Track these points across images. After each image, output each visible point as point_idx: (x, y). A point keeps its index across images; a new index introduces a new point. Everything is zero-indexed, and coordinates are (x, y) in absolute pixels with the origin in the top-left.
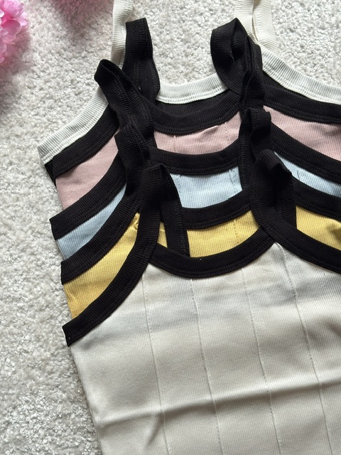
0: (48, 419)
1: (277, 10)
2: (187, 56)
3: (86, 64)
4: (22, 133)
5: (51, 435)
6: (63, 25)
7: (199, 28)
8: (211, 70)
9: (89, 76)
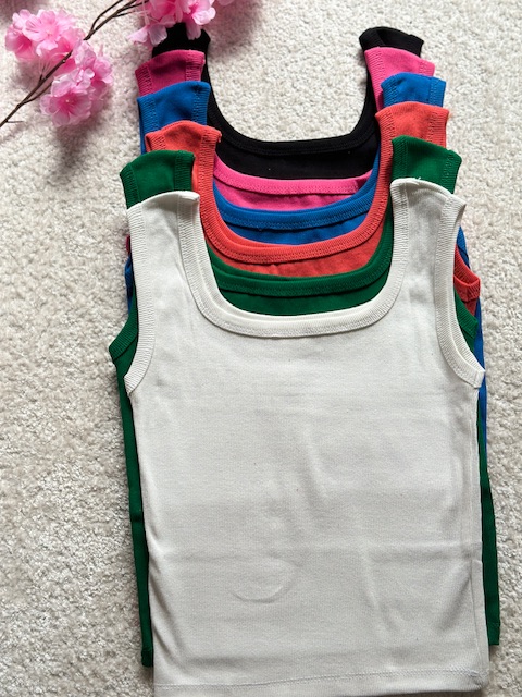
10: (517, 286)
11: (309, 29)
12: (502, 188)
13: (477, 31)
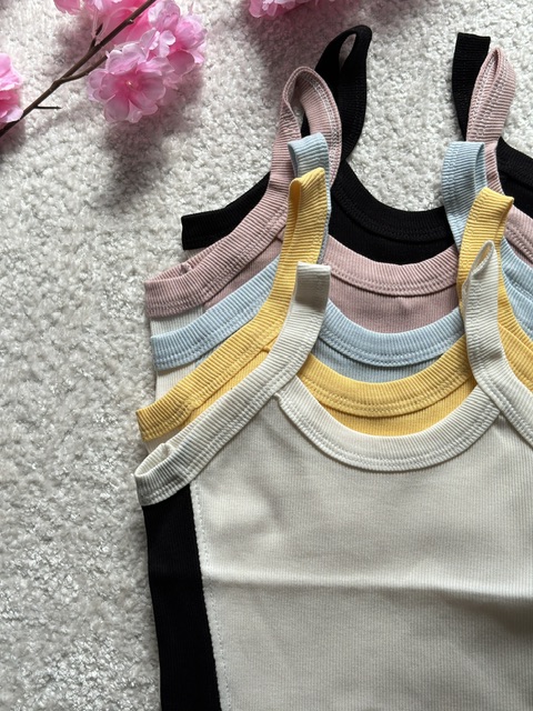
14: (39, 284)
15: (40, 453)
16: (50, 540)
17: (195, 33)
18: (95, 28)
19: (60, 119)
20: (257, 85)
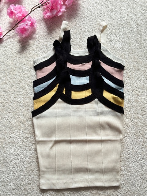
0: (22, 138)
1: (108, 35)
2: (80, 43)
3: (51, 41)
4: (29, 56)
5: (23, 142)
6: (46, 29)
7: (85, 36)
8: (86, 48)
9: (51, 44)
10: (145, 84)
11: (89, 12)
12: (141, 56)
13: (135, 13)
14: (7, 67)
15: (8, 97)
16: (10, 112)
17: (34, 21)
18: (16, 21)
19: (10, 37)
20: (46, 31)
